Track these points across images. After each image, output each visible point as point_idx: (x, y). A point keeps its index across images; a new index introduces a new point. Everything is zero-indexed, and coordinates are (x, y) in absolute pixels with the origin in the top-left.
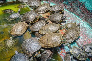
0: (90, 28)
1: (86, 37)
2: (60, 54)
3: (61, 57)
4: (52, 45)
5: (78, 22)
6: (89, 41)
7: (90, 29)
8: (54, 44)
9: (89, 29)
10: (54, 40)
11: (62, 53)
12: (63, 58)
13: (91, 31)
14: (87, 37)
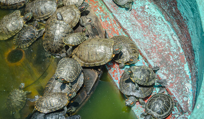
0: (162, 17)
1: (155, 39)
2: (112, 76)
3: (115, 80)
4: (97, 63)
5: (141, 5)
6: (160, 46)
7: (162, 20)
8: (100, 61)
9: (160, 19)
10: (100, 53)
11: (115, 74)
12: (117, 82)
13: (165, 23)
14: (157, 39)
